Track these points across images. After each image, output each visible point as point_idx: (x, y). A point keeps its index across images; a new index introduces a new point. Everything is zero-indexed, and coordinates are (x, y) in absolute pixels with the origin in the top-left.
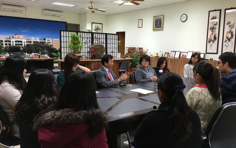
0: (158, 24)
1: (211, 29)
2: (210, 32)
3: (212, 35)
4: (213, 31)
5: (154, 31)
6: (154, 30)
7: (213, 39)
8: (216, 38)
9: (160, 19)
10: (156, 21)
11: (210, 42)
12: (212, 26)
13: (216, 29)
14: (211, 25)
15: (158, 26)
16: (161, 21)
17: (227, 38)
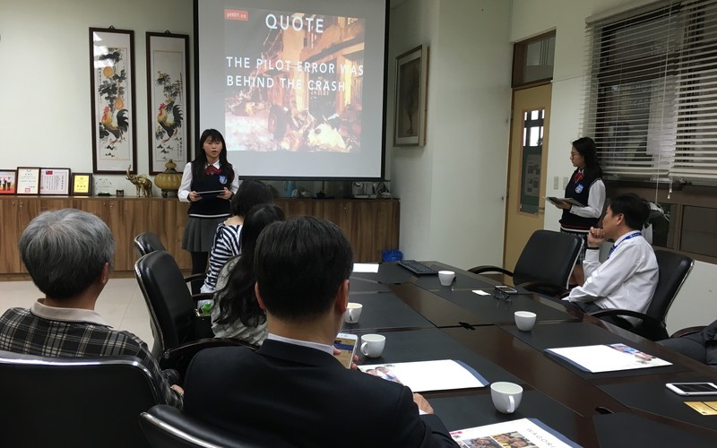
1: (104, 92)
2: (102, 103)
3: (110, 112)
4: (114, 98)
7: (115, 124)
8: (127, 124)
11: (103, 134)
12: (108, 80)
13: (121, 93)
17: (161, 123)
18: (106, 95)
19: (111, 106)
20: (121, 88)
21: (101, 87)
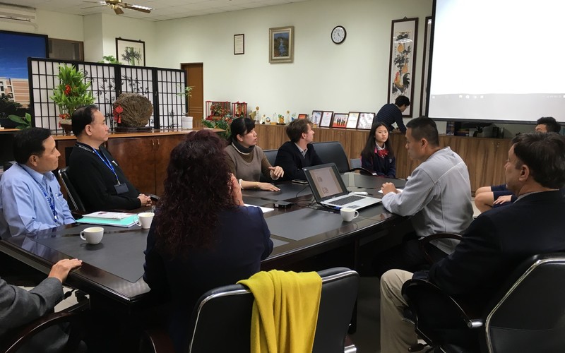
0: (281, 48)
1: (397, 62)
2: (395, 69)
3: (399, 76)
4: (403, 66)
5: (271, 63)
6: (272, 61)
7: (401, 83)
8: (409, 83)
9: (285, 37)
10: (275, 40)
11: (395, 90)
12: (400, 54)
13: (407, 62)
14: (398, 53)
15: (281, 51)
16: (288, 40)
18: (398, 64)
19: (400, 71)
20: (408, 58)
21: (396, 59)
